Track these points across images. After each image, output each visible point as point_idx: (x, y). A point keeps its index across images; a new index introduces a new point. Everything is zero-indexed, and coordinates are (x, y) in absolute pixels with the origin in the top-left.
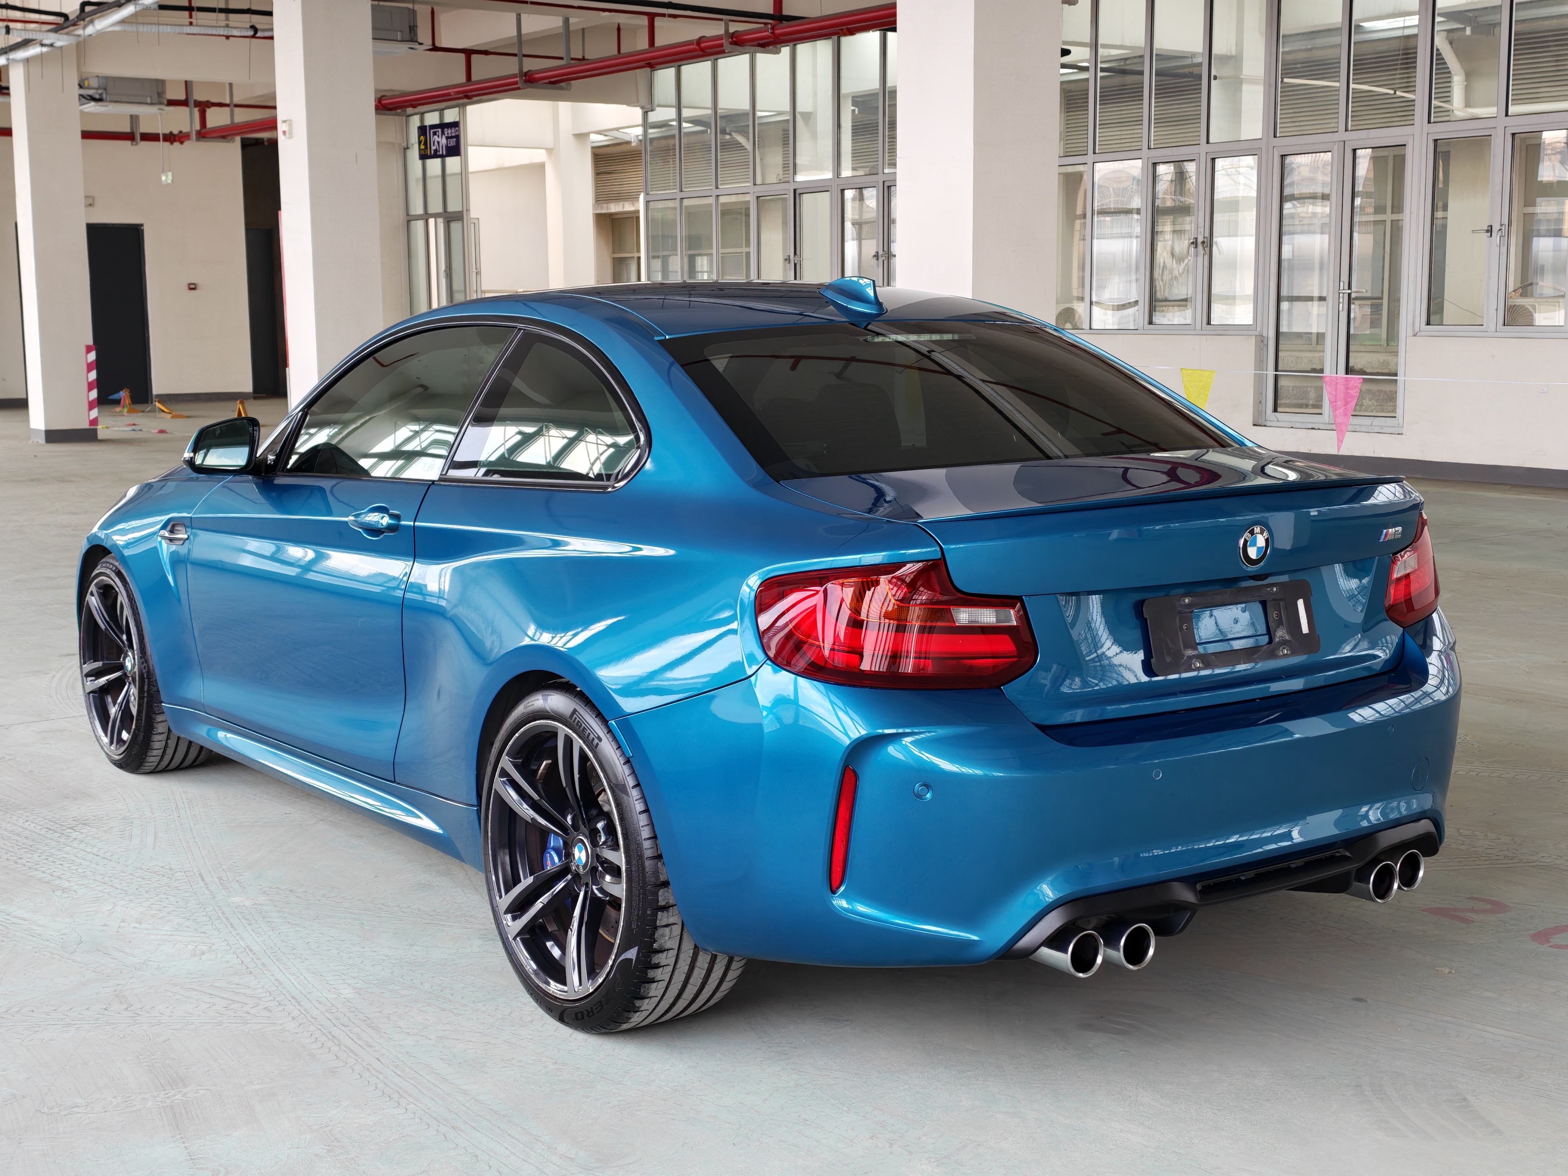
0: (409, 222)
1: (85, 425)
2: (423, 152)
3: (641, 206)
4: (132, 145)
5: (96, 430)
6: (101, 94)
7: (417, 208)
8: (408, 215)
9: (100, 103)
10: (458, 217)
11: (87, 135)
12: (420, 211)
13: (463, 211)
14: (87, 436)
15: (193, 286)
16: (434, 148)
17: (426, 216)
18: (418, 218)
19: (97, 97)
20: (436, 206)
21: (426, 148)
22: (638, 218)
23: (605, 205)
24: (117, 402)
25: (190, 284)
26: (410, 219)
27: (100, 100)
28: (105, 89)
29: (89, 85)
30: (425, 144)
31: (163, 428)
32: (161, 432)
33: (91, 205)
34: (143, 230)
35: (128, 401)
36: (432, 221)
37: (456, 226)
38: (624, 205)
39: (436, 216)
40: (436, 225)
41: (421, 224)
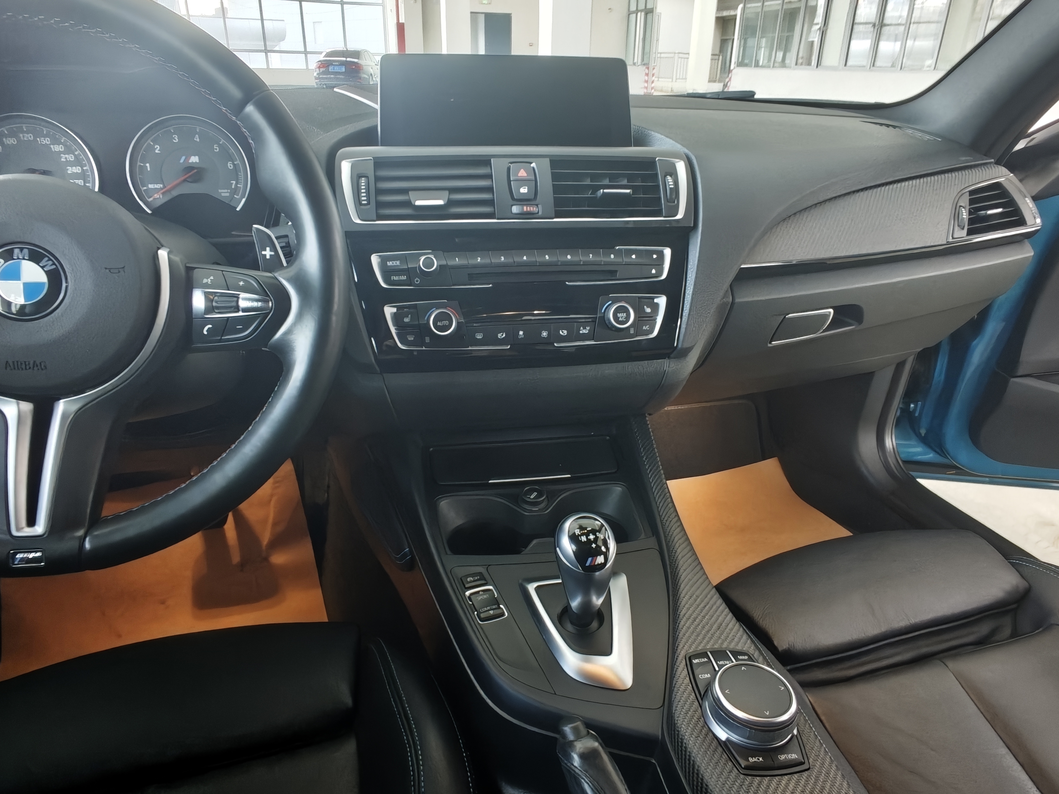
0: (629, 15)
3: (739, 12)
7: (633, 8)
8: (629, 11)
10: (651, 11)
13: (653, 9)
15: (531, 44)
17: (637, 11)
18: (633, 12)
20: (642, 6)
22: (736, 19)
23: (721, 13)
25: (530, 43)
26: (630, 13)
33: (490, 3)
34: (511, 17)
36: (639, 14)
37: (649, 16)
38: (730, 12)
39: (641, 11)
40: (641, 16)
41: (634, 15)
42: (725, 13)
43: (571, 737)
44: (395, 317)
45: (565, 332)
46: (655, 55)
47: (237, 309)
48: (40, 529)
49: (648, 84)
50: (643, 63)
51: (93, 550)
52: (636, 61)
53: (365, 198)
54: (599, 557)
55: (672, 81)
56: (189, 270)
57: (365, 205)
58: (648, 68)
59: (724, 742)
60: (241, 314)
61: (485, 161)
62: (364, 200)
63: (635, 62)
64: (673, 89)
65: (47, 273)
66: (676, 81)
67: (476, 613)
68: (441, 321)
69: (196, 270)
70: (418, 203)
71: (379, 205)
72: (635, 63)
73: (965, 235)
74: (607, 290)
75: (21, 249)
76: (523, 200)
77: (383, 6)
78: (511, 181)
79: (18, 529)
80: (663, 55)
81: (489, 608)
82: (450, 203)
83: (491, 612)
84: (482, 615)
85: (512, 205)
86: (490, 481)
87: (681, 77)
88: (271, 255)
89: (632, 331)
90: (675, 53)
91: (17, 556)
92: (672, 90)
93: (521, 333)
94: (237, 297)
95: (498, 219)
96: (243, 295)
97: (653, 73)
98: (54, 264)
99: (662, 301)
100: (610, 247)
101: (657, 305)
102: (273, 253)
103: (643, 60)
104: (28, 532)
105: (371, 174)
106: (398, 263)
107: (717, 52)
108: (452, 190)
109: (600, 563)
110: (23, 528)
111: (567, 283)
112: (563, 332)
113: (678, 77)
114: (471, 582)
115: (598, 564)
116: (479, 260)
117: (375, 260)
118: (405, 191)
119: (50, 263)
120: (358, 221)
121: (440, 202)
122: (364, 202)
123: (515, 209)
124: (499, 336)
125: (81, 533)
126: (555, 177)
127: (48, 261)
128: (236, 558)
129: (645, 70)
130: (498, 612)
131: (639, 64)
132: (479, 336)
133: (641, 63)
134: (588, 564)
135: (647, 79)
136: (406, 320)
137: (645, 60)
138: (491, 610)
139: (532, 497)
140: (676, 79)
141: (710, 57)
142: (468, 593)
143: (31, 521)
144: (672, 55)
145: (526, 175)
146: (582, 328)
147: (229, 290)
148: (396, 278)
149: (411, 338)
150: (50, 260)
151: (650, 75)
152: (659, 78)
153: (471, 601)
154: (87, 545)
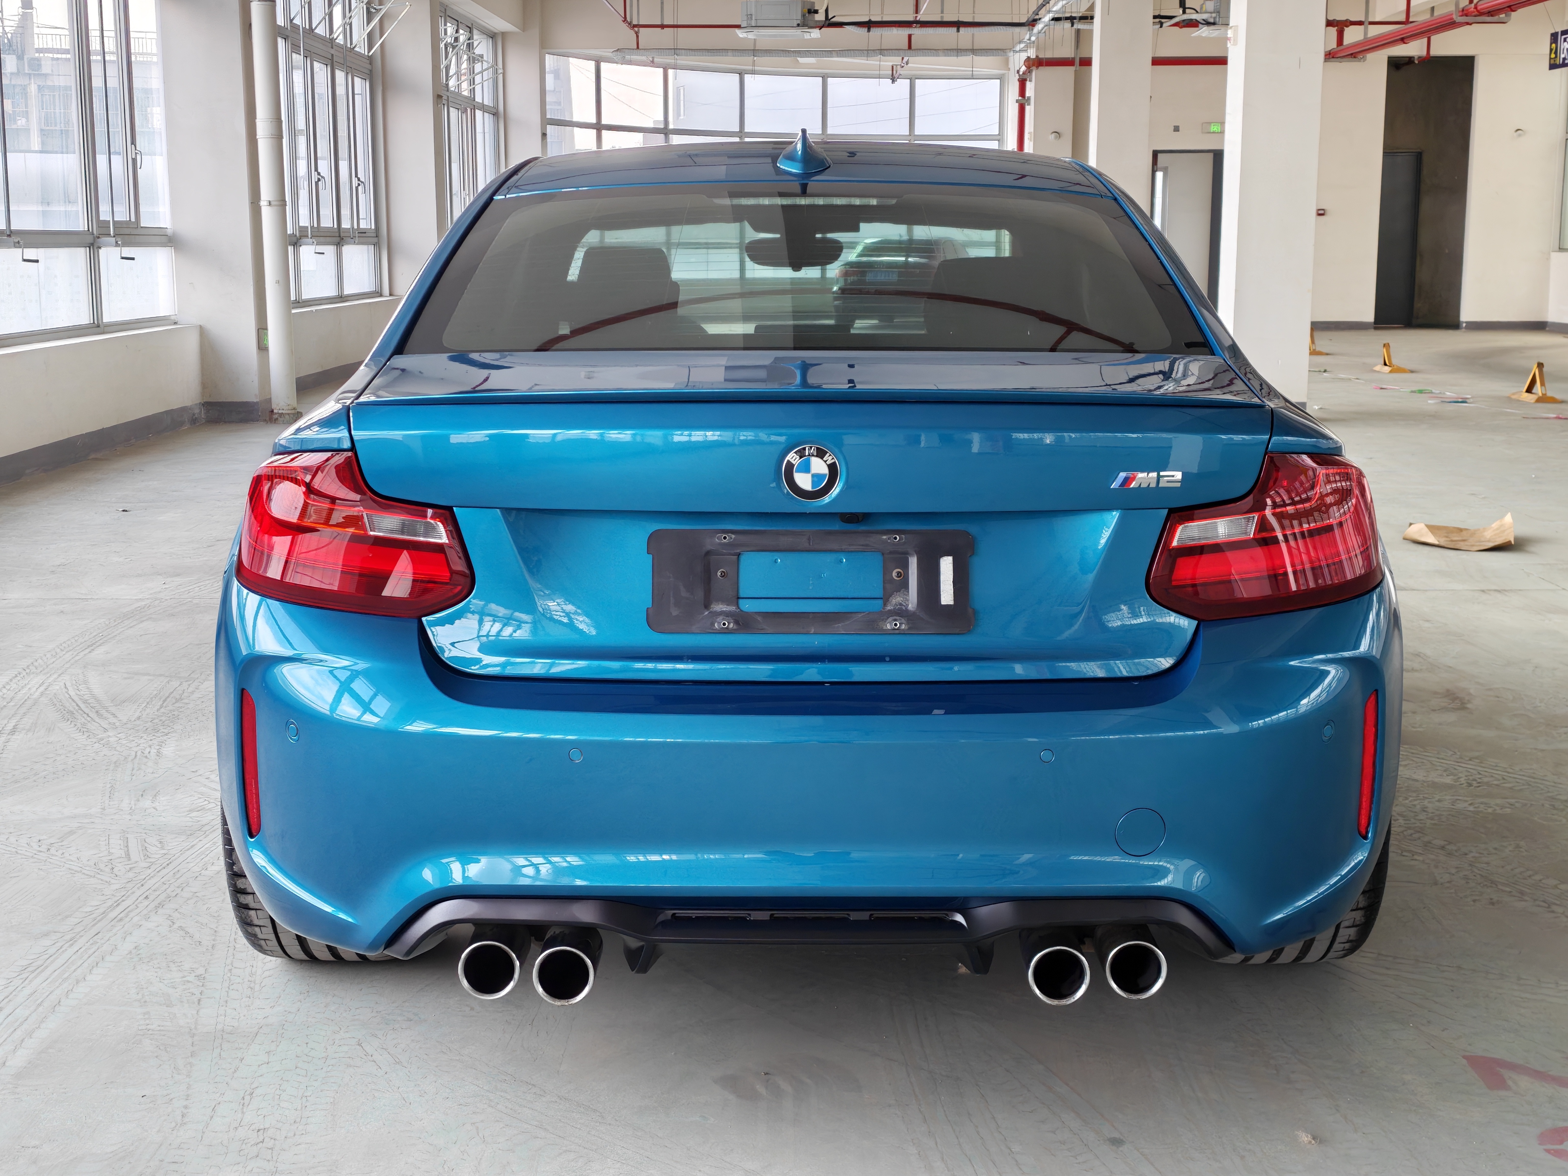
2: (1552, 62)
6: (1215, 18)
9: (1212, 27)
11: (1157, 62)
15: (1322, 212)
16: (1563, 56)
19: (1212, 20)
21: (1556, 57)
27: (1214, 24)
28: (1219, 12)
29: (1206, 9)
30: (1556, 53)
77: (998, 141)
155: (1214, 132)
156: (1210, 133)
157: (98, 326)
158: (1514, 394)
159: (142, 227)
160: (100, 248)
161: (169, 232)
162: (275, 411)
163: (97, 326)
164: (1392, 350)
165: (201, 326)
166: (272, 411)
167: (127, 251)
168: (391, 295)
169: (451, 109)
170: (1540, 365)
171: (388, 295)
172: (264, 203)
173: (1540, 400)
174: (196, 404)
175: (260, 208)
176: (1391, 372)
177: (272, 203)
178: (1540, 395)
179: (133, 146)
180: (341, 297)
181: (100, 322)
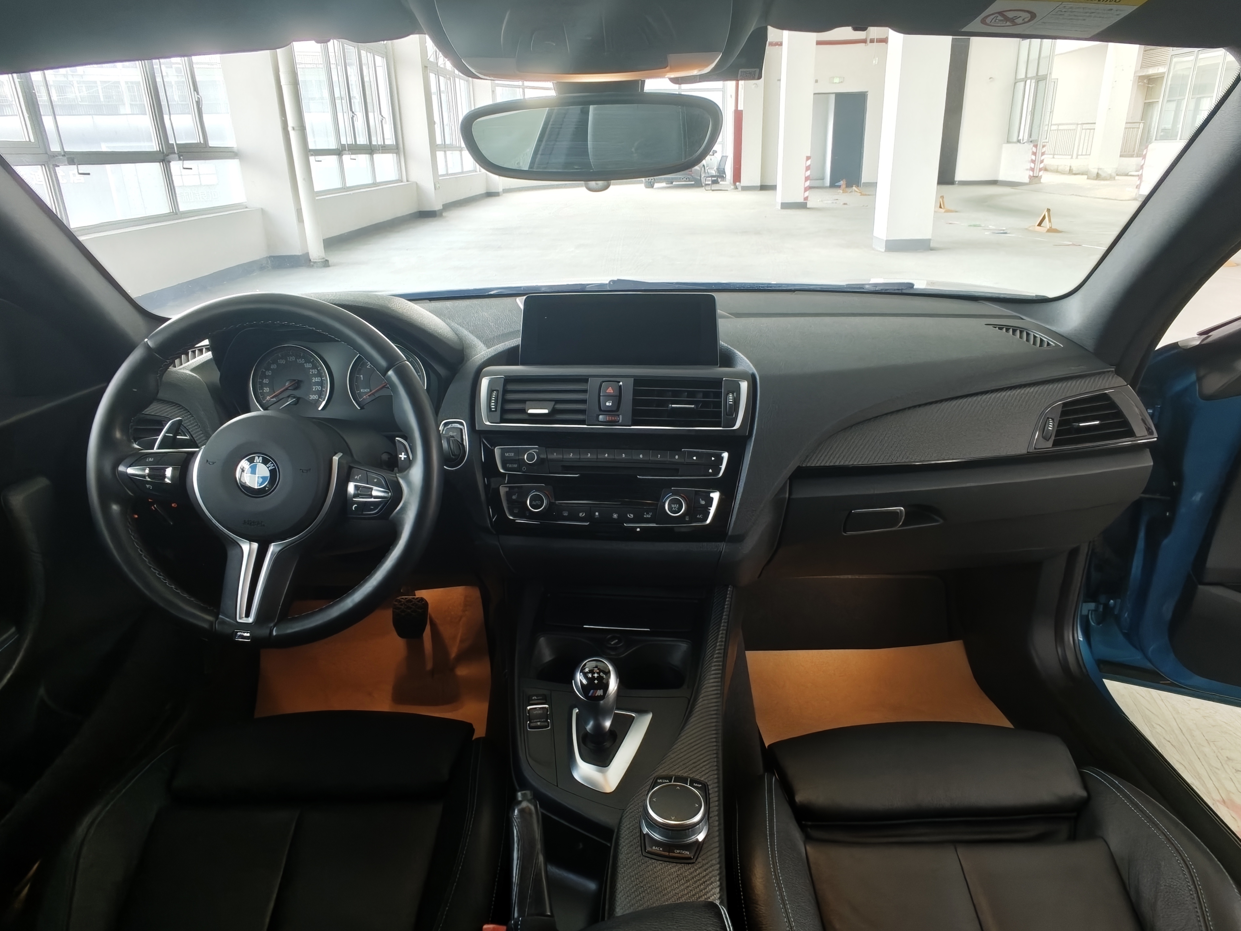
0: (1015, 83)
1: (802, 200)
3: (1168, 69)
4: (865, 46)
5: (806, 203)
7: (1021, 75)
8: (1016, 79)
10: (1044, 78)
12: (1023, 76)
13: (1047, 74)
14: (802, 206)
17: (1026, 79)
18: (1021, 80)
20: (1032, 73)
22: (1164, 77)
23: (1143, 71)
24: (839, 187)
31: (846, 202)
32: (845, 204)
33: (842, 82)
34: (866, 96)
35: (844, 186)
36: (1028, 82)
37: (1042, 84)
38: (1158, 69)
39: (1031, 78)
40: (1030, 85)
41: (1022, 84)
42: (1151, 71)
43: (520, 799)
44: (508, 494)
45: (632, 515)
46: (1047, 127)
47: (371, 496)
48: (250, 620)
49: (1035, 164)
50: (1031, 139)
51: (276, 635)
52: (1021, 137)
53: (494, 407)
54: (599, 691)
55: (1072, 158)
56: (350, 468)
57: (493, 411)
58: (1036, 146)
59: (644, 835)
60: (373, 500)
61: (584, 379)
62: (493, 408)
63: (1019, 138)
64: (1071, 168)
65: (270, 471)
66: (1077, 158)
67: (528, 722)
68: (535, 501)
69: (355, 469)
70: (531, 411)
71: (504, 411)
72: (1020, 140)
73: (1051, 446)
74: (668, 485)
75: (259, 457)
76: (608, 411)
77: (723, 91)
78: (600, 396)
79: (240, 618)
80: (1061, 127)
81: (538, 720)
82: (554, 412)
83: (539, 723)
84: (532, 725)
85: (599, 415)
86: (585, 626)
87: (1084, 153)
88: (404, 458)
89: (687, 519)
90: (1078, 124)
91: (238, 634)
92: (1070, 170)
93: (597, 514)
94: (372, 489)
95: (587, 425)
96: (375, 488)
97: (1043, 151)
98: (274, 466)
99: (716, 496)
100: (678, 450)
101: (712, 499)
102: (406, 456)
103: (1030, 135)
104: (244, 620)
105: (501, 389)
106: (513, 454)
107: (1138, 118)
108: (557, 401)
109: (599, 695)
110: (243, 618)
111: (638, 477)
112: (630, 515)
113: (1080, 153)
114: (535, 700)
115: (598, 696)
116: (571, 456)
117: (497, 451)
118: (524, 401)
119: (273, 465)
120: (488, 423)
121: (545, 411)
122: (493, 409)
123: (601, 418)
124: (581, 514)
125: (272, 625)
126: (636, 393)
127: (271, 464)
128: (429, 666)
129: (1032, 149)
130: (546, 724)
131: (1024, 141)
132: (566, 514)
133: (1028, 139)
134: (590, 695)
135: (1034, 159)
136: (514, 497)
137: (1032, 136)
138: (539, 722)
139: (612, 643)
140: (1078, 155)
141: (1123, 125)
142: (529, 708)
143: (248, 615)
144: (1074, 127)
145: (612, 392)
146: (645, 514)
147: (368, 484)
148: (510, 466)
149: (516, 511)
150: (272, 463)
151: (1039, 154)
152: (1054, 155)
153: (529, 713)
154: (274, 633)
155: (836, 83)
156: (833, 83)
157: (177, 214)
158: (1030, 227)
159: (210, 147)
160: (170, 162)
161: (235, 150)
162: (312, 260)
163: (175, 214)
164: (944, 199)
165: (262, 209)
166: (310, 260)
167: (187, 164)
168: (407, 181)
169: (440, 77)
170: (1049, 210)
171: (406, 181)
172: (290, 129)
173: (1050, 230)
174: (264, 258)
175: (288, 132)
176: (945, 212)
177: (295, 128)
178: (1049, 228)
179: (195, 92)
180: (344, 189)
181: (177, 211)
